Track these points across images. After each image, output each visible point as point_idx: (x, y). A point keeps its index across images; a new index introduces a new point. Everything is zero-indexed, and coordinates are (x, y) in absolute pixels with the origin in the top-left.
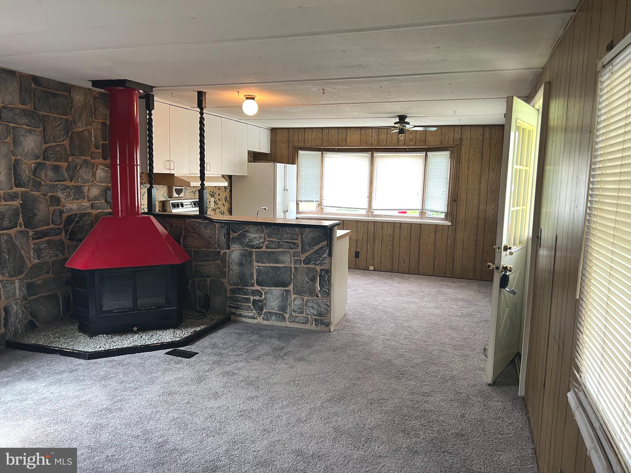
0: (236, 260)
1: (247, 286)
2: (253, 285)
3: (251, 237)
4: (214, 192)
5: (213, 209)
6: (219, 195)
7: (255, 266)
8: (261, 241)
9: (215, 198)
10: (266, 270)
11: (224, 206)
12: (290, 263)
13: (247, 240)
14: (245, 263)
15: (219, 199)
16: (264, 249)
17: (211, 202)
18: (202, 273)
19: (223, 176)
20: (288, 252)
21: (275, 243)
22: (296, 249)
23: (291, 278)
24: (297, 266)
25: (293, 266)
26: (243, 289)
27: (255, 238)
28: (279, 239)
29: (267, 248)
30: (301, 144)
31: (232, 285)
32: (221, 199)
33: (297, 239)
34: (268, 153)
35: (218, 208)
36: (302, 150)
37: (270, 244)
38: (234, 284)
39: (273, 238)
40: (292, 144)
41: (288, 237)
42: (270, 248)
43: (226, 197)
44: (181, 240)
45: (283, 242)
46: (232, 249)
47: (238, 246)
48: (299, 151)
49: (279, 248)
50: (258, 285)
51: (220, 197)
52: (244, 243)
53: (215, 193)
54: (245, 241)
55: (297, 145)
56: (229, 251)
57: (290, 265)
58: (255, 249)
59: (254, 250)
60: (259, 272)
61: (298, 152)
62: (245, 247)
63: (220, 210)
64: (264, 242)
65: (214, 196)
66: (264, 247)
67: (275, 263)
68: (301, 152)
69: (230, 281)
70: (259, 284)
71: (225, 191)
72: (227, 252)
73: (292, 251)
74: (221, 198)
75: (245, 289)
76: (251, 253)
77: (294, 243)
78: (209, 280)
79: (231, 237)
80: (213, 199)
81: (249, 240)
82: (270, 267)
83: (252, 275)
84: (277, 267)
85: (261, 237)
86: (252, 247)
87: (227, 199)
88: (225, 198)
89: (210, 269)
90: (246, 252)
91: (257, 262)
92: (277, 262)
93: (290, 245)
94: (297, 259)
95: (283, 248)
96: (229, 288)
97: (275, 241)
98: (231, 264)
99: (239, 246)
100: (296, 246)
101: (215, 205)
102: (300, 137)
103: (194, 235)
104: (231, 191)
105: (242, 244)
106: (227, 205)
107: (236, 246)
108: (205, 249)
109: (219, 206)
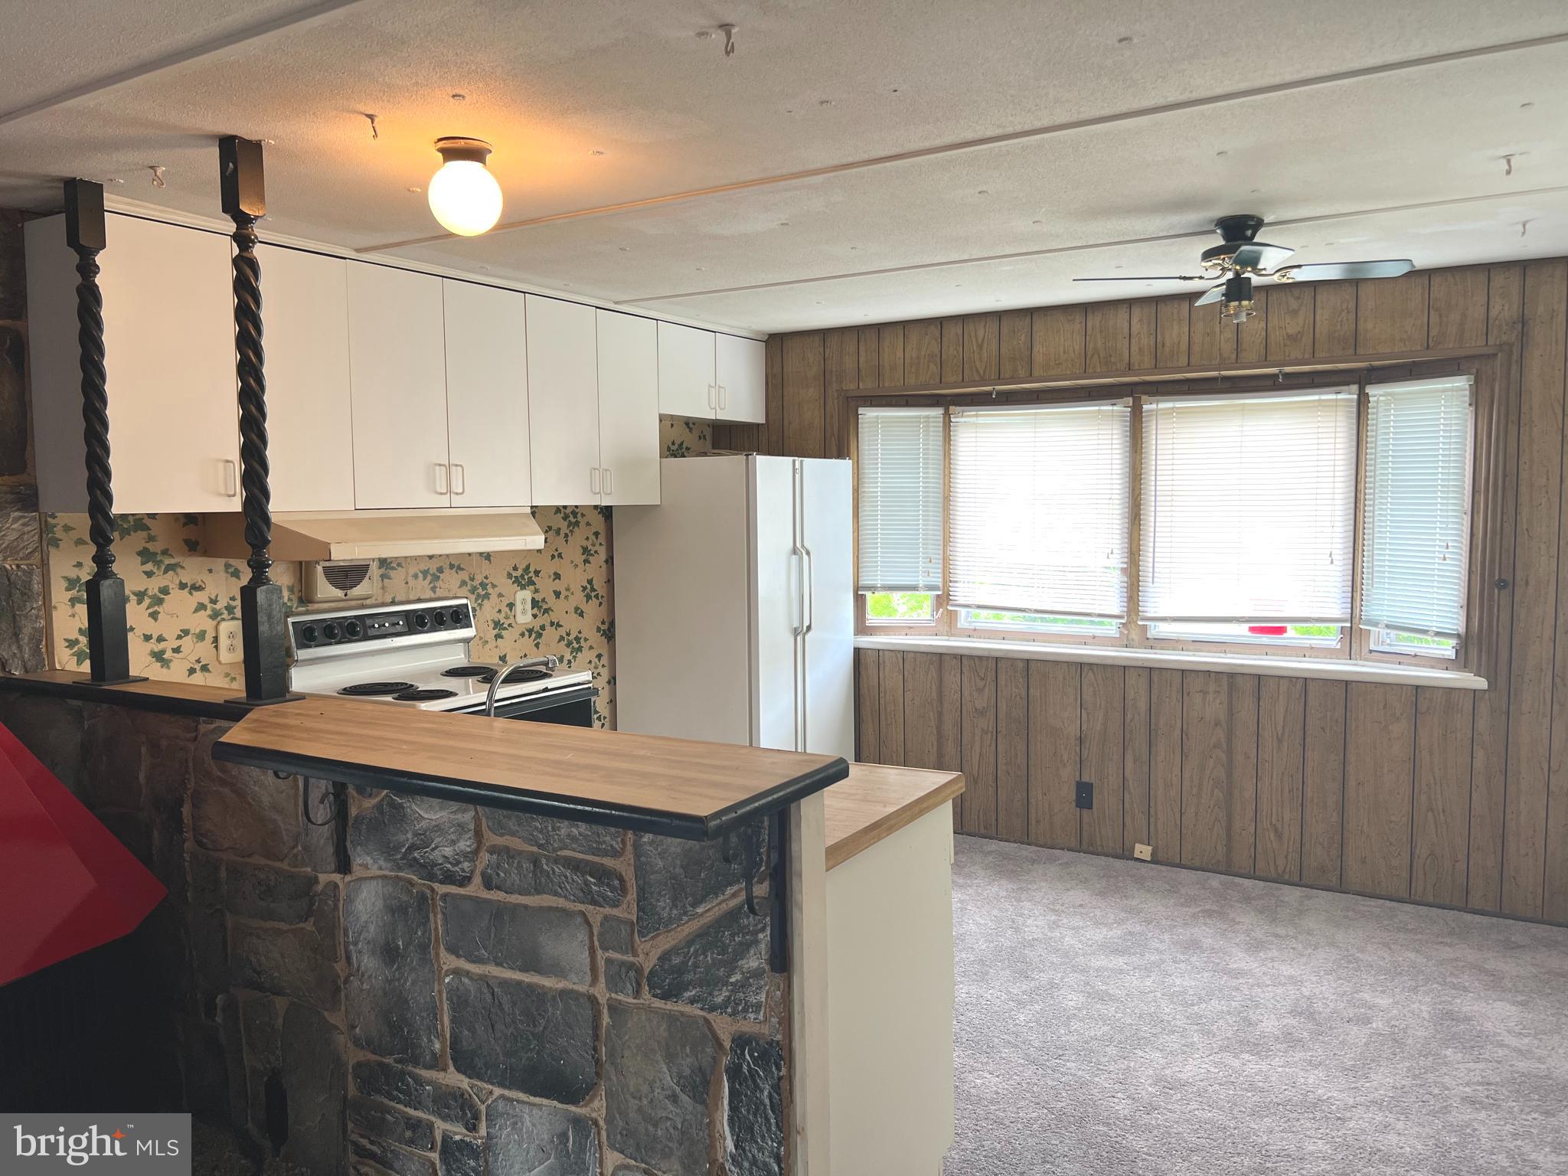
0: (372, 928)
1: (416, 1064)
2: (436, 1064)
3: (424, 824)
4: (532, 569)
5: (530, 631)
6: (557, 576)
7: (445, 967)
8: (465, 844)
9: (536, 591)
10: (488, 997)
11: (581, 615)
12: (588, 978)
13: (410, 835)
14: (406, 947)
15: (557, 594)
16: (475, 889)
17: (519, 607)
18: (255, 971)
19: (535, 511)
20: (579, 920)
21: (520, 866)
22: (615, 904)
23: (598, 1062)
24: (621, 997)
25: (601, 992)
26: (403, 1073)
27: (438, 828)
28: (540, 846)
29: (488, 885)
30: (867, 385)
31: (363, 1048)
32: (564, 593)
33: (615, 854)
34: (758, 425)
35: (552, 624)
36: (872, 405)
37: (498, 866)
38: (369, 1044)
39: (513, 834)
40: (835, 386)
41: (574, 839)
42: (499, 888)
43: (590, 582)
44: (186, 810)
45: (556, 861)
46: (357, 871)
47: (375, 861)
48: (861, 410)
49: (538, 892)
50: (458, 1070)
51: (559, 585)
52: (397, 849)
53: (537, 573)
54: (401, 837)
55: (853, 386)
56: (348, 878)
57: (592, 991)
58: (441, 882)
59: (442, 889)
60: (459, 1002)
61: (857, 415)
62: (400, 869)
63: (562, 631)
64: (476, 852)
65: (531, 582)
66: (477, 880)
67: (524, 969)
68: (870, 416)
69: (354, 1027)
70: (465, 1063)
71: (586, 561)
72: (341, 886)
73: (596, 914)
74: (568, 589)
75: (410, 1074)
76: (423, 902)
77: (603, 875)
78: (280, 1004)
79: (353, 811)
80: (526, 595)
81: (416, 834)
82: (504, 983)
83: (434, 1012)
84: (531, 987)
85: (461, 827)
86: (428, 871)
87: (593, 590)
88: (584, 588)
89: (283, 956)
90: (405, 898)
91: (453, 950)
92: (531, 964)
93: (586, 882)
94: (623, 964)
95: (556, 894)
96: (354, 1056)
97: (520, 853)
98: (356, 944)
99: (381, 862)
100: (613, 889)
101: (535, 616)
102: (862, 359)
103: (227, 791)
104: (610, 561)
105: (389, 850)
106: (593, 610)
107: (369, 860)
108: (263, 861)
109: (554, 617)
